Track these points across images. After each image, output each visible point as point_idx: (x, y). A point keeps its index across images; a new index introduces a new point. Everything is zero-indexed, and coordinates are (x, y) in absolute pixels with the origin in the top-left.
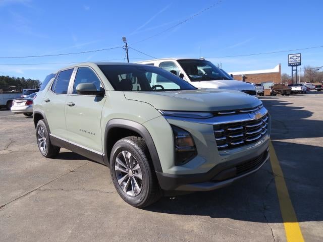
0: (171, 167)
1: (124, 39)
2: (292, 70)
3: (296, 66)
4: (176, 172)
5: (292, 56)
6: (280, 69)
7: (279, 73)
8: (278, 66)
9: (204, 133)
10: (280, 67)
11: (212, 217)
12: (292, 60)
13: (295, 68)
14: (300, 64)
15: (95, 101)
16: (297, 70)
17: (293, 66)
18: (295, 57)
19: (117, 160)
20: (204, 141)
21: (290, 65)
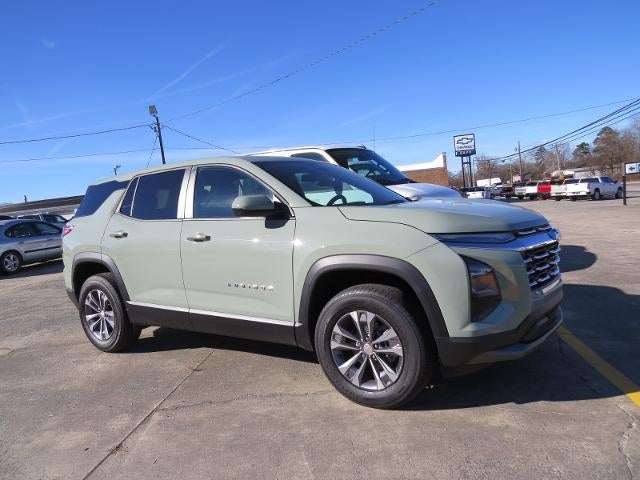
0: (465, 326)
1: (153, 110)
2: (463, 163)
3: (468, 155)
4: (475, 332)
5: (461, 138)
6: (445, 161)
7: (444, 169)
8: (441, 158)
9: (511, 263)
10: (445, 157)
11: (518, 403)
12: (460, 145)
13: (465, 159)
14: (474, 152)
15: (266, 227)
16: (470, 163)
17: (463, 156)
18: (465, 141)
19: (337, 329)
20: (512, 278)
21: (459, 154)
